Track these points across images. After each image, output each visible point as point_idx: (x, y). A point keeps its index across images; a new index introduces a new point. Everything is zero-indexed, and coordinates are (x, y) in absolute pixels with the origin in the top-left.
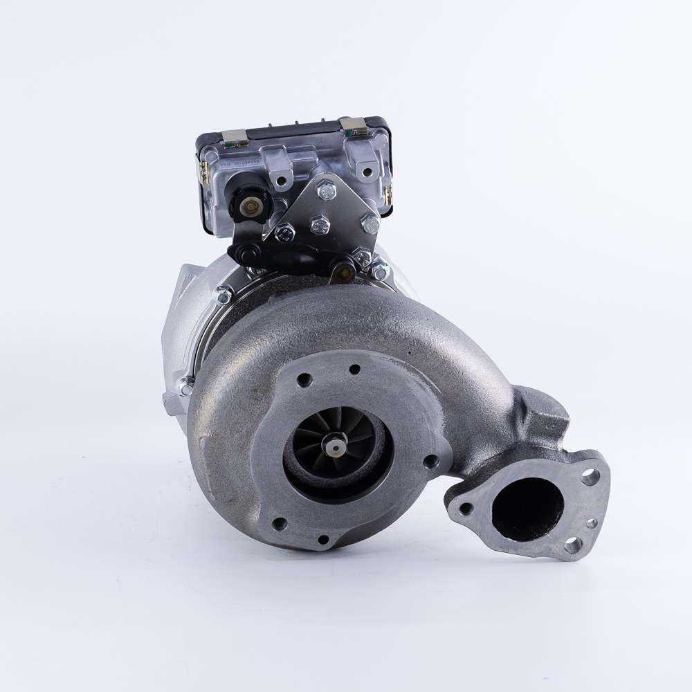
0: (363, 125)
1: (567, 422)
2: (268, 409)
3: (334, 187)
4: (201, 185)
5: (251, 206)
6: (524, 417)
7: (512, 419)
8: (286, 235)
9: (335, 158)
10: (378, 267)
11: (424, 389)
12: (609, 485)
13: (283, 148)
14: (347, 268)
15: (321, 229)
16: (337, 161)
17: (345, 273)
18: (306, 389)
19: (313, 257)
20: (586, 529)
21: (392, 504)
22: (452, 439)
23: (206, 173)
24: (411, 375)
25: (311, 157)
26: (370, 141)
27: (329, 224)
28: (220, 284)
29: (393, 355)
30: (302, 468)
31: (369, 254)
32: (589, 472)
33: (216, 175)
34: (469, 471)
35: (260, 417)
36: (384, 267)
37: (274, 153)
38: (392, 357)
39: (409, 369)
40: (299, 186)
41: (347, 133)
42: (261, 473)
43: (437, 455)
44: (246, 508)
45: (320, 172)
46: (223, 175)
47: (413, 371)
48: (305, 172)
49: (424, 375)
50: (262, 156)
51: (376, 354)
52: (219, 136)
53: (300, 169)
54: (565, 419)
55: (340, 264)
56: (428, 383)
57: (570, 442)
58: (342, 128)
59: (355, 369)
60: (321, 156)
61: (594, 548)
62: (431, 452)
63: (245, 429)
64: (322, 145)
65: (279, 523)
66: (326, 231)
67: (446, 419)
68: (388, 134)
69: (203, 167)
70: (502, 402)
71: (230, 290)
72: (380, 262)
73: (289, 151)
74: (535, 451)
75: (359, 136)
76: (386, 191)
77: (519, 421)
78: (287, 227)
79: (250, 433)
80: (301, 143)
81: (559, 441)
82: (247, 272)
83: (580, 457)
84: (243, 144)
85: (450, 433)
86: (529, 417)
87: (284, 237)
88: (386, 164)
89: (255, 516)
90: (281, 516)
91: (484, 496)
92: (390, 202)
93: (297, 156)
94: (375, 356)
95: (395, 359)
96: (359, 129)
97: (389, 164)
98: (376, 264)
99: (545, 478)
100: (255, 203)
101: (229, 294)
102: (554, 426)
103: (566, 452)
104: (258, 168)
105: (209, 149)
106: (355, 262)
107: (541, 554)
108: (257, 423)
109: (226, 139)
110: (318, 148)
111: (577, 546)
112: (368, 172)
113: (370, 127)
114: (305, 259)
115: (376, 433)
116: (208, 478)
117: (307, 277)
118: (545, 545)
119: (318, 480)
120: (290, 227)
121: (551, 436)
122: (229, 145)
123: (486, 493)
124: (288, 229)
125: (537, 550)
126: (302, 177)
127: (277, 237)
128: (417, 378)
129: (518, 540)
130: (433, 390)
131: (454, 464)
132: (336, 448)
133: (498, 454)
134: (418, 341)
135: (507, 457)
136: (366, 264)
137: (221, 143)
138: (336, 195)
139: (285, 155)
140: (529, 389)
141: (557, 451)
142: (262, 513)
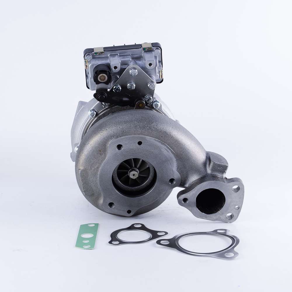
0: (151, 46)
1: (227, 166)
2: (105, 158)
3: (137, 70)
4: (85, 69)
5: (103, 78)
6: (210, 164)
7: (205, 164)
8: (117, 89)
9: (139, 59)
10: (155, 103)
11: (168, 152)
12: (244, 192)
13: (117, 54)
14: (141, 103)
15: (131, 87)
16: (140, 60)
17: (141, 105)
18: (120, 151)
19: (128, 98)
20: (235, 210)
21: (156, 198)
22: (180, 172)
23: (87, 64)
24: (163, 146)
25: (129, 59)
26: (153, 52)
27: (135, 85)
28: (92, 109)
29: (155, 138)
30: (121, 183)
31: (151, 98)
32: (236, 187)
33: (90, 65)
34: (187, 185)
35: (102, 161)
36: (157, 103)
37: (114, 57)
38: (155, 139)
39: (162, 144)
40: (122, 70)
41: (144, 49)
42: (103, 184)
43: (174, 178)
44: (98, 198)
45: (132, 65)
46: (93, 65)
47: (163, 144)
48: (126, 64)
49: (168, 146)
50: (109, 58)
51: (149, 137)
52: (92, 50)
53: (124, 63)
54: (226, 165)
55: (139, 101)
56: (170, 149)
57: (228, 174)
58: (142, 47)
59: (140, 143)
60: (133, 58)
61: (238, 218)
62: (172, 177)
63: (96, 166)
64: (133, 54)
65: (111, 205)
66: (133, 88)
67: (177, 164)
68: (160, 50)
69: (86, 62)
70: (201, 157)
71: (96, 112)
72: (156, 101)
73: (120, 56)
74: (214, 177)
75: (149, 50)
76: (160, 73)
77: (208, 166)
78: (118, 86)
79: (98, 168)
80: (125, 53)
81: (224, 174)
82: (102, 104)
83: (232, 180)
84: (102, 53)
85: (179, 169)
86: (212, 164)
87: (117, 90)
88: (159, 62)
89: (101, 201)
90: (112, 202)
91: (193, 195)
92: (162, 77)
93: (123, 58)
94: (148, 138)
95: (156, 139)
96: (148, 47)
97: (161, 62)
98: (155, 102)
99: (217, 188)
100: (104, 77)
101: (95, 113)
102: (222, 168)
103: (226, 178)
104: (107, 63)
105: (88, 55)
106: (145, 100)
107: (216, 220)
108: (100, 164)
109: (95, 51)
110: (132, 55)
111: (231, 217)
112: (150, 65)
113: (153, 47)
114: (125, 99)
115: (150, 169)
116: (82, 186)
117: (126, 107)
118: (218, 216)
119: (128, 188)
120: (119, 86)
121: (220, 172)
122: (96, 53)
123: (193, 194)
124: (118, 87)
125: (215, 218)
126: (124, 67)
127: (114, 90)
128: (165, 147)
129: (207, 214)
130: (172, 152)
131: (181, 182)
132: (134, 175)
133: (199, 179)
134: (165, 132)
135: (202, 180)
136: (150, 102)
137: (93, 52)
138: (137, 74)
139: (118, 57)
140: (213, 153)
141: (223, 178)
142: (104, 200)
